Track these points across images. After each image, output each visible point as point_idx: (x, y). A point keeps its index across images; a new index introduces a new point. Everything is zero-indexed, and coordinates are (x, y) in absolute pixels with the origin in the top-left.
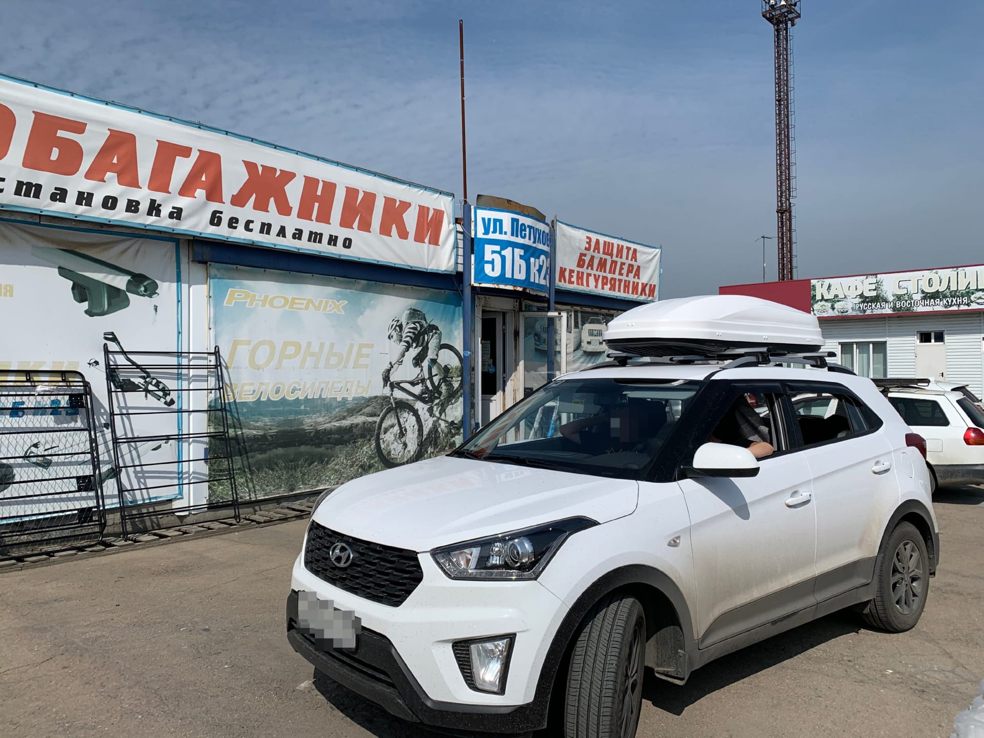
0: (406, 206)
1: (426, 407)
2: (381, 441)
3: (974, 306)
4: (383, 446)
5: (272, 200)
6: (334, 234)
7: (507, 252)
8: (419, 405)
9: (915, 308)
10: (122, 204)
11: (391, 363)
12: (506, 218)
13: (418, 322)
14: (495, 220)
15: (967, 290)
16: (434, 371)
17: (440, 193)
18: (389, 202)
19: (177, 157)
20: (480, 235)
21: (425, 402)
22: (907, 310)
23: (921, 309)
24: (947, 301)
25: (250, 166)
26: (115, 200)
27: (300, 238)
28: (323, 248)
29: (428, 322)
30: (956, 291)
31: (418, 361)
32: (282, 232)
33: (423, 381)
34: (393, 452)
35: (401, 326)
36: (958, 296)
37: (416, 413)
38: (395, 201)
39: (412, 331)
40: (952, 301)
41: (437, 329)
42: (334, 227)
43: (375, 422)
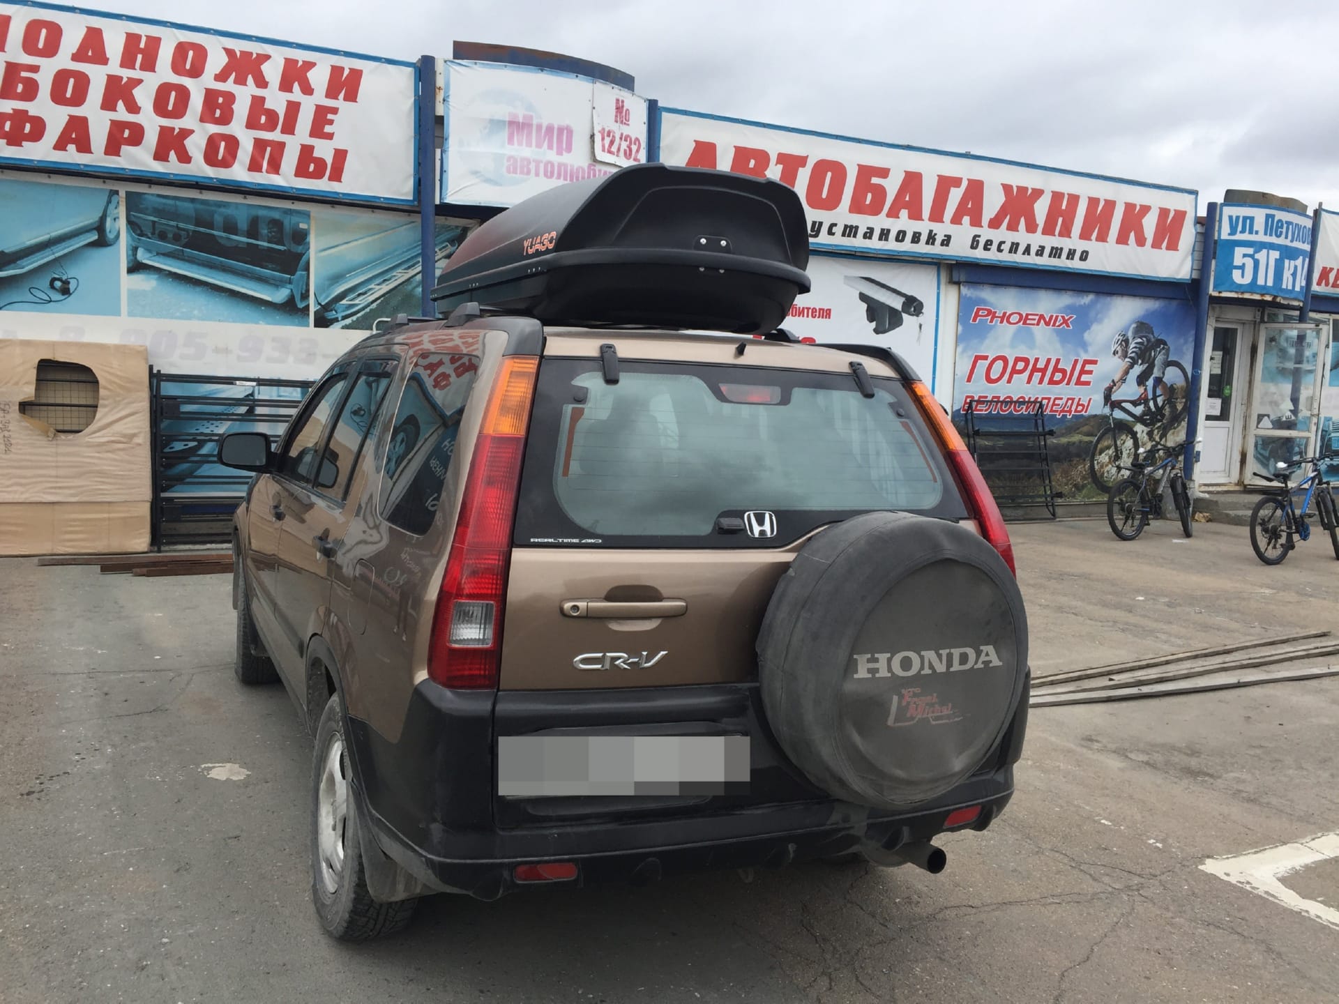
0: (1145, 209)
1: (1146, 429)
2: (1096, 462)
4: (1096, 467)
5: (1022, 218)
6: (1073, 247)
7: (1262, 255)
8: (1139, 428)
10: (909, 237)
11: (1113, 381)
12: (1259, 214)
13: (1146, 337)
14: (1245, 218)
16: (1159, 392)
17: (1184, 191)
25: (1007, 188)
26: (904, 233)
27: (1041, 255)
29: (1156, 335)
31: (1141, 380)
32: (1027, 251)
34: (1105, 475)
35: (1127, 341)
37: (1134, 435)
38: (1135, 206)
39: (1138, 346)
41: (1165, 343)
42: (1074, 240)
43: (1092, 442)
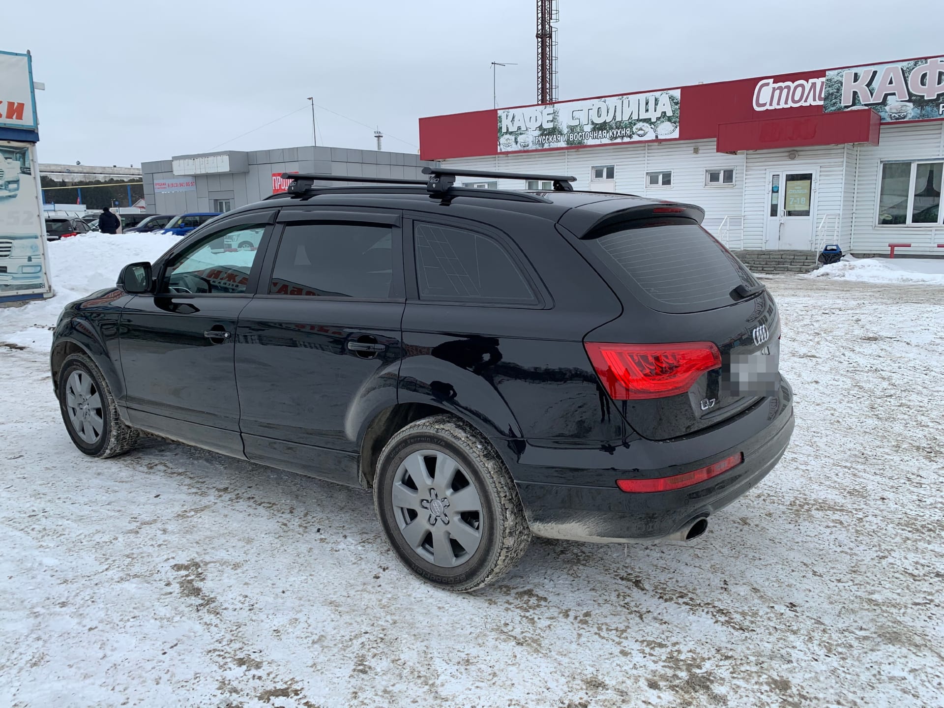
3: (636, 138)
9: (585, 141)
15: (630, 121)
22: (579, 143)
23: (590, 142)
24: (613, 133)
30: (620, 122)
36: (622, 128)
40: (617, 133)
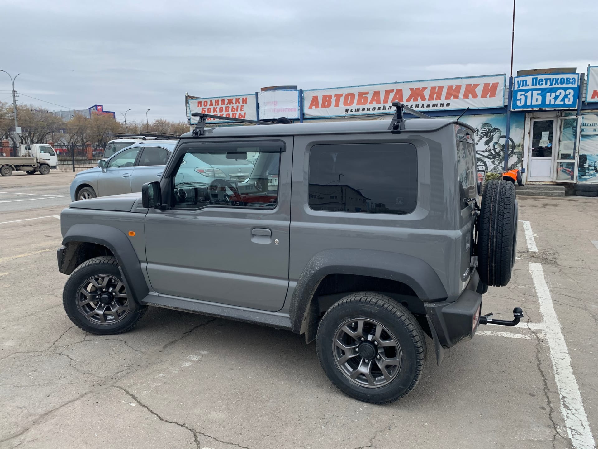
0: (476, 85)
1: (491, 161)
5: (419, 97)
6: (442, 103)
7: (529, 94)
8: (486, 160)
10: (377, 109)
12: (529, 79)
13: (487, 128)
14: (523, 81)
16: (496, 147)
17: (497, 75)
18: (468, 86)
19: (391, 93)
20: (516, 89)
21: (490, 158)
25: (411, 90)
26: (375, 108)
27: (429, 107)
28: (439, 108)
29: (493, 127)
31: (487, 143)
32: (423, 106)
33: (489, 151)
35: (478, 131)
37: (484, 163)
38: (471, 85)
39: (484, 131)
41: (499, 130)
42: (443, 100)
